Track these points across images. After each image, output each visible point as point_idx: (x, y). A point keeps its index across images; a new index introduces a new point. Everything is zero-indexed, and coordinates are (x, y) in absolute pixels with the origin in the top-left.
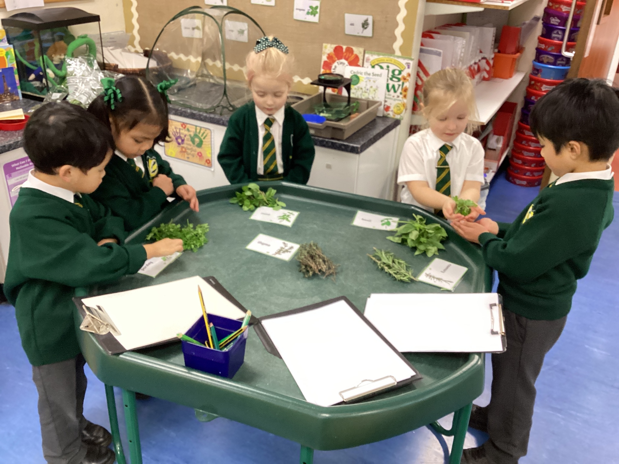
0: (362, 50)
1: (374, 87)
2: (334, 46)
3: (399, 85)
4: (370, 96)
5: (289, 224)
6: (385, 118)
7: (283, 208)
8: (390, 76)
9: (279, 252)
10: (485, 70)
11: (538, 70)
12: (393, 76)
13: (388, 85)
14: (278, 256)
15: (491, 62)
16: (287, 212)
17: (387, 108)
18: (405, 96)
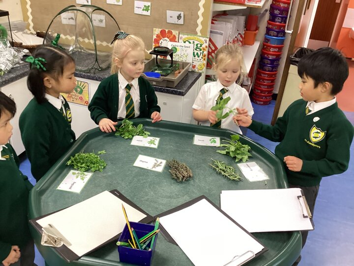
0: (177, 32)
1: (186, 54)
2: (160, 30)
3: (201, 53)
4: (184, 59)
5: (156, 147)
6: (193, 72)
7: (149, 136)
8: (195, 48)
9: (154, 167)
10: (240, 41)
11: (268, 40)
12: (197, 47)
13: (194, 53)
14: (154, 169)
15: (243, 36)
16: (152, 138)
17: (194, 67)
18: (204, 59)
